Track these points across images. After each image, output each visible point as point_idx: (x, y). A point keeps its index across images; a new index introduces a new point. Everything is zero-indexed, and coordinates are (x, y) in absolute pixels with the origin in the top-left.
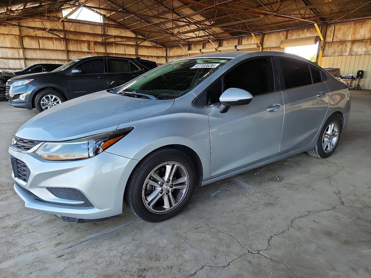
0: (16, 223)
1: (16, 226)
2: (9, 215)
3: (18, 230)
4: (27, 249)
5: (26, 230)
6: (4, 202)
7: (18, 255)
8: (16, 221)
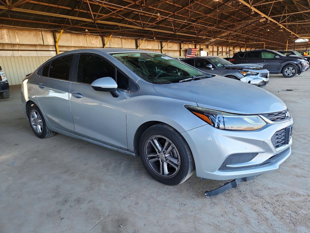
0: (294, 168)
1: (295, 166)
2: (296, 176)
3: (295, 164)
4: (294, 154)
5: (290, 161)
6: (296, 191)
7: (300, 154)
8: (294, 169)
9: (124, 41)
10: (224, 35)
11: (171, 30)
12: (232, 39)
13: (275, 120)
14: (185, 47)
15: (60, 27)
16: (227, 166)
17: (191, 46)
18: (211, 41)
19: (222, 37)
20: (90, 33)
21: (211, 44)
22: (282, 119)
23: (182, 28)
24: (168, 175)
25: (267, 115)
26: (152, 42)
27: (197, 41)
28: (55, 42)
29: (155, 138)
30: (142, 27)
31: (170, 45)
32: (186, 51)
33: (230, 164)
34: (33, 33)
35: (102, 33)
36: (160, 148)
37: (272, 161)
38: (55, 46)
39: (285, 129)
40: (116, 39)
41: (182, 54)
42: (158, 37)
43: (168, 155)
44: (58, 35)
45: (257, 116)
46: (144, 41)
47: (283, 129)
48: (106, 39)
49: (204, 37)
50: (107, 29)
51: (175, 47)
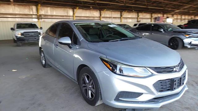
9: (113, 13)
10: (186, 7)
11: (145, 5)
12: (193, 10)
13: (162, 72)
14: (155, 16)
15: (77, 6)
16: (119, 98)
17: (160, 15)
18: (175, 11)
19: (185, 9)
20: (93, 8)
21: (176, 14)
22: (168, 72)
23: (153, 3)
24: (91, 98)
25: (154, 68)
26: (132, 13)
27: (164, 12)
28: (74, 14)
29: (85, 75)
30: (124, 4)
31: (145, 14)
32: (156, 18)
33: (121, 98)
34: (63, 9)
35: (100, 8)
36: (87, 81)
37: (156, 100)
38: (73, 16)
39: (171, 79)
40: (108, 12)
41: (153, 20)
42: (136, 10)
43: (91, 86)
44: (75, 10)
45: (144, 68)
46: (126, 13)
47: (169, 79)
48: (102, 12)
49: (170, 9)
50: (103, 6)
51: (148, 16)
